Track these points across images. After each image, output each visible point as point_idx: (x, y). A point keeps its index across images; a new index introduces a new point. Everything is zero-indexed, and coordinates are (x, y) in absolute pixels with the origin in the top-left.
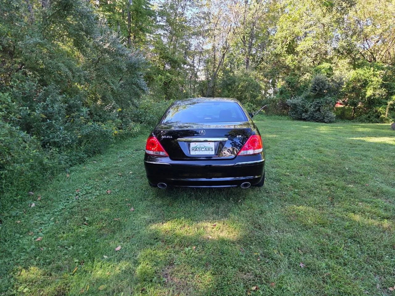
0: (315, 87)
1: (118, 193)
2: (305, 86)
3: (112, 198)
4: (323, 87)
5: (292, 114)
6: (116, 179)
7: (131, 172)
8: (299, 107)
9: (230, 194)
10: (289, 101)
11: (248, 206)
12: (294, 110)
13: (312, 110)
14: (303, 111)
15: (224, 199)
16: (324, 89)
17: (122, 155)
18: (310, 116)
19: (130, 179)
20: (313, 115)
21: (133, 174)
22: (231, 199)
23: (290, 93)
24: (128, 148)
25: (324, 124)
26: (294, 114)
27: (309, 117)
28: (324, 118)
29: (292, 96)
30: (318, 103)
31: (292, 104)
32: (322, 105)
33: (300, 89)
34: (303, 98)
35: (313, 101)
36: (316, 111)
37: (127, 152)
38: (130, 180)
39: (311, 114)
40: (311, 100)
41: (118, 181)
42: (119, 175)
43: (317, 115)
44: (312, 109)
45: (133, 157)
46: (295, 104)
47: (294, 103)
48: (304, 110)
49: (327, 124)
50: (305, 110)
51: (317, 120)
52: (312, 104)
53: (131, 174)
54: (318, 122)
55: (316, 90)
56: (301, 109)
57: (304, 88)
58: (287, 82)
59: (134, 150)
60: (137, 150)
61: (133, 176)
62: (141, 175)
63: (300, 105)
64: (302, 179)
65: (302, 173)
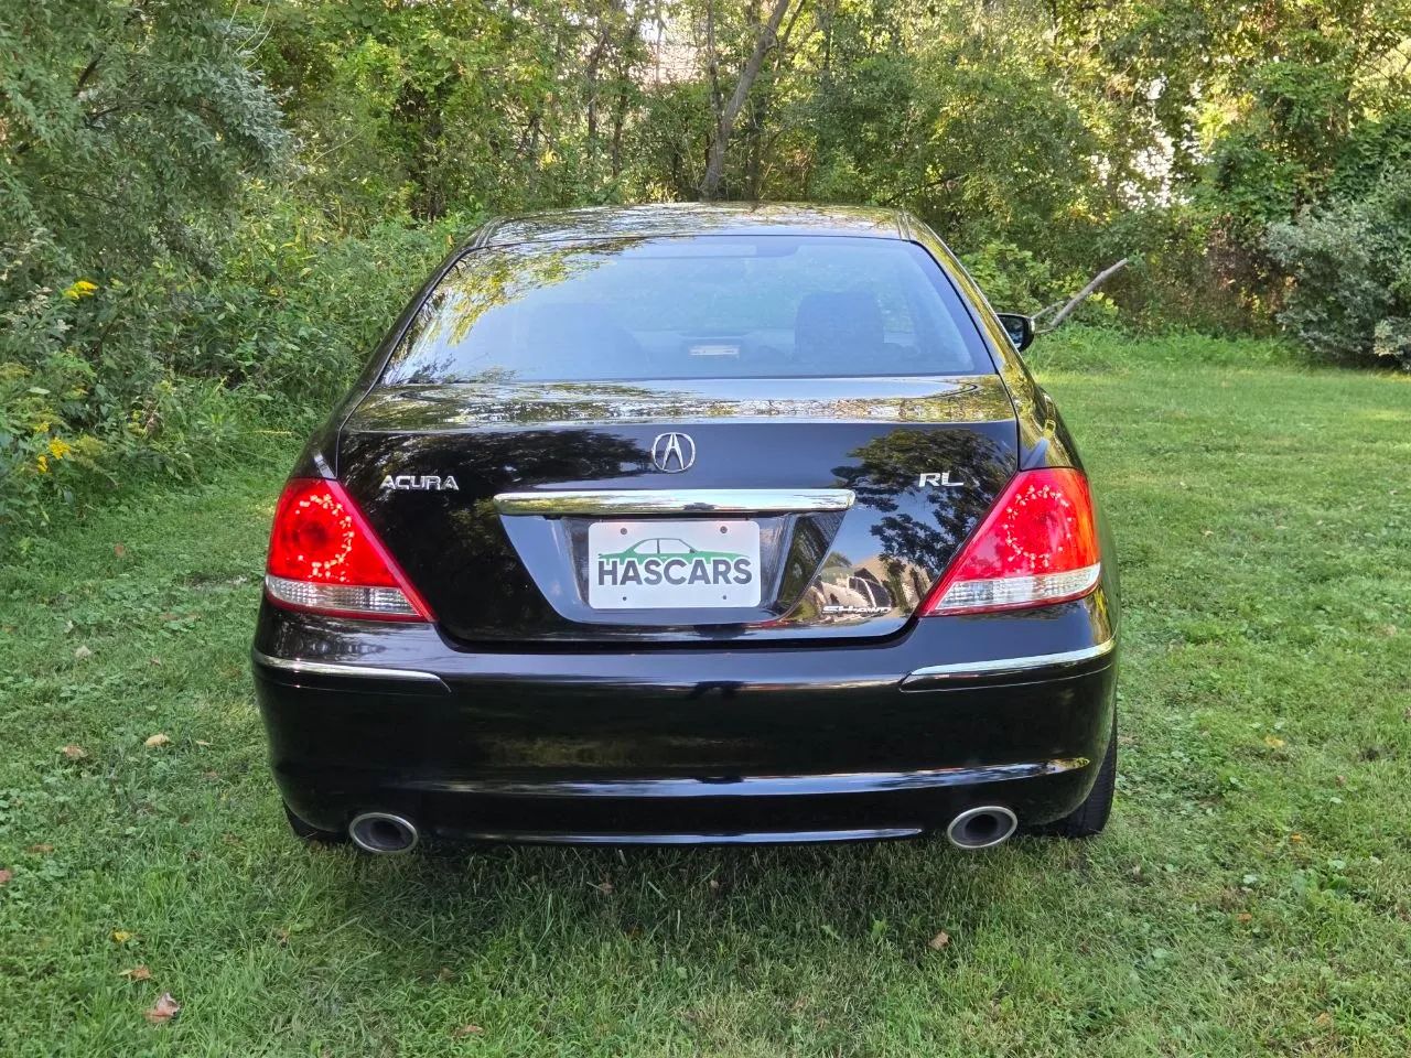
1: (58, 887)
2: (1389, 133)
3: (15, 925)
5: (1308, 323)
6: (47, 788)
7: (158, 739)
8: (1353, 279)
9: (871, 891)
10: (1284, 234)
11: (998, 975)
12: (1317, 295)
14: (1379, 303)
15: (827, 929)
17: (93, 616)
19: (146, 786)
21: (169, 749)
22: (878, 925)
23: (1289, 177)
24: (134, 563)
26: (1321, 321)
29: (1301, 198)
31: (1304, 253)
33: (1356, 152)
34: (1383, 217)
37: (134, 594)
38: (152, 794)
41: (61, 799)
42: (66, 761)
45: (174, 625)
46: (1323, 256)
47: (1315, 244)
48: (1386, 296)
50: (1396, 294)
53: (154, 750)
56: (1365, 292)
57: (1384, 146)
58: (1270, 97)
59: (179, 580)
60: (199, 578)
61: (175, 762)
62: (232, 754)
63: (1357, 258)
64: (1376, 781)
65: (1379, 742)
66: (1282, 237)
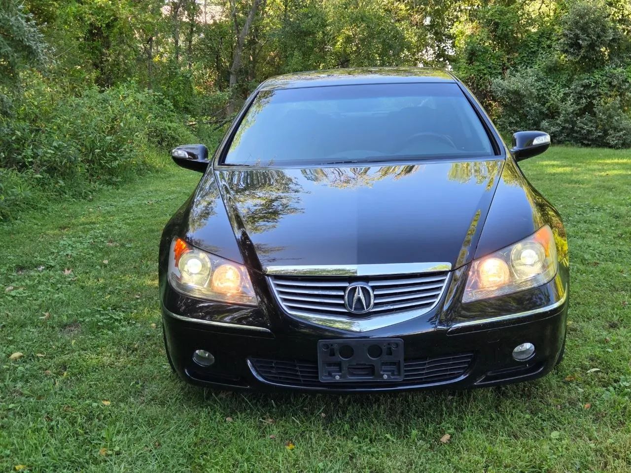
0: (577, 37)
2: (541, 36)
4: (599, 37)
5: (511, 123)
7: (16, 355)
8: (531, 102)
9: (402, 413)
10: (498, 83)
12: (514, 111)
13: (571, 110)
14: (541, 113)
15: (388, 436)
16: (603, 43)
18: (564, 128)
19: (15, 380)
20: (574, 123)
21: (23, 360)
22: (414, 432)
23: (498, 58)
25: (607, 151)
26: (517, 122)
27: (561, 132)
28: (606, 133)
29: (504, 68)
30: (587, 87)
31: (508, 92)
32: (600, 94)
33: (527, 46)
34: (541, 74)
35: (570, 81)
36: (581, 113)
38: (19, 385)
39: (566, 121)
40: (564, 78)
43: (584, 124)
44: (569, 106)
45: (13, 293)
46: (516, 93)
47: (513, 87)
48: (544, 110)
49: (617, 152)
50: (548, 108)
51: (586, 139)
52: (567, 90)
53: (15, 360)
54: (587, 145)
55: (580, 47)
56: (535, 108)
57: (539, 43)
58: (488, 22)
59: (10, 269)
60: (20, 268)
61: (28, 366)
62: (58, 360)
63: (531, 93)
64: (622, 339)
65: (615, 319)
66: (499, 85)
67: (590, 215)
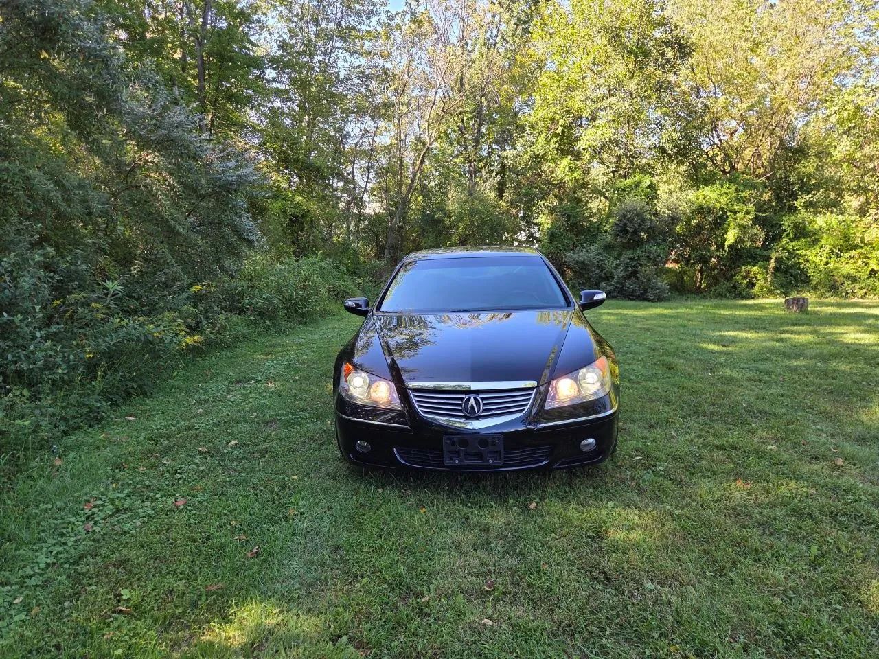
0: (625, 225)
1: (205, 504)
2: (600, 225)
3: (192, 521)
4: (640, 225)
5: (579, 284)
6: (195, 464)
7: (233, 443)
8: (593, 270)
9: (502, 487)
10: (570, 256)
12: (582, 275)
13: (621, 275)
14: (600, 277)
15: (492, 503)
16: (643, 230)
17: (202, 397)
18: (616, 287)
19: (231, 461)
20: (623, 284)
21: (238, 446)
22: (511, 501)
23: (570, 239)
24: (214, 376)
25: (646, 303)
26: (583, 284)
27: (614, 290)
28: (646, 291)
29: (574, 246)
30: (631, 259)
31: (577, 262)
32: (641, 265)
33: (590, 231)
34: (600, 251)
35: (620, 255)
36: (628, 277)
37: (215, 389)
38: (235, 464)
39: (617, 283)
40: (615, 254)
41: (201, 468)
42: (200, 453)
43: (630, 285)
44: (620, 273)
45: (232, 399)
46: (583, 263)
47: (581, 259)
48: (603, 275)
49: (653, 304)
50: (605, 274)
51: (632, 295)
52: (618, 262)
53: (232, 447)
54: (632, 300)
55: (627, 232)
56: (596, 274)
57: (598, 229)
58: (563, 215)
59: (231, 382)
60: (238, 382)
61: (241, 451)
62: (261, 447)
63: (593, 263)
64: (658, 436)
65: (653, 422)
66: (571, 257)
67: (634, 348)
